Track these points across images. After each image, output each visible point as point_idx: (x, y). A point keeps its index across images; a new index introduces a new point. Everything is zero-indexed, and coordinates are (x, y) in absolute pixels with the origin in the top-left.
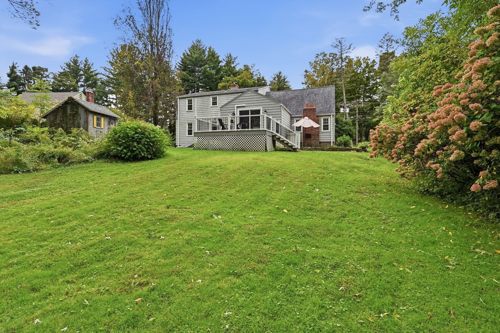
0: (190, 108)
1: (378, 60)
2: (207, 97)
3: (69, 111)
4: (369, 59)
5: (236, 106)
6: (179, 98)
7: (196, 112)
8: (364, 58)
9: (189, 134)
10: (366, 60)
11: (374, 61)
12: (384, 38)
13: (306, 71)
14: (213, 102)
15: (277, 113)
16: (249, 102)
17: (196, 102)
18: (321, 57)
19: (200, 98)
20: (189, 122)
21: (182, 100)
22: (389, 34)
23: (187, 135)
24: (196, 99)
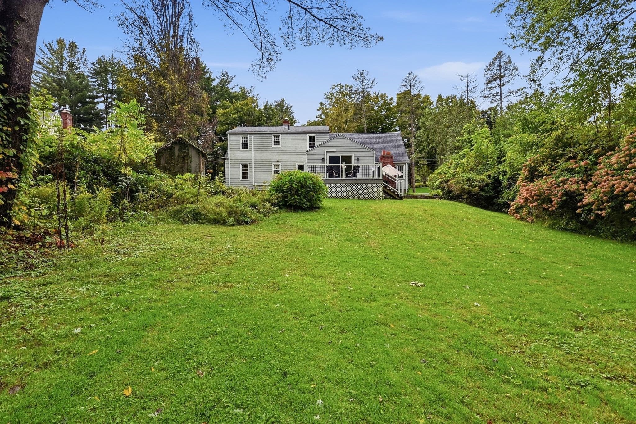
0: (245, 146)
1: (395, 99)
2: (267, 135)
3: (176, 152)
4: (387, 97)
5: (326, 150)
6: (230, 134)
7: (253, 152)
8: (382, 94)
9: (243, 178)
10: (383, 96)
11: (391, 99)
12: (408, 77)
13: (322, 104)
14: (274, 142)
15: (370, 161)
16: (340, 148)
17: (252, 141)
18: (337, 89)
19: (258, 136)
20: (244, 163)
21: (234, 137)
22: (412, 74)
23: (241, 179)
24: (253, 136)
